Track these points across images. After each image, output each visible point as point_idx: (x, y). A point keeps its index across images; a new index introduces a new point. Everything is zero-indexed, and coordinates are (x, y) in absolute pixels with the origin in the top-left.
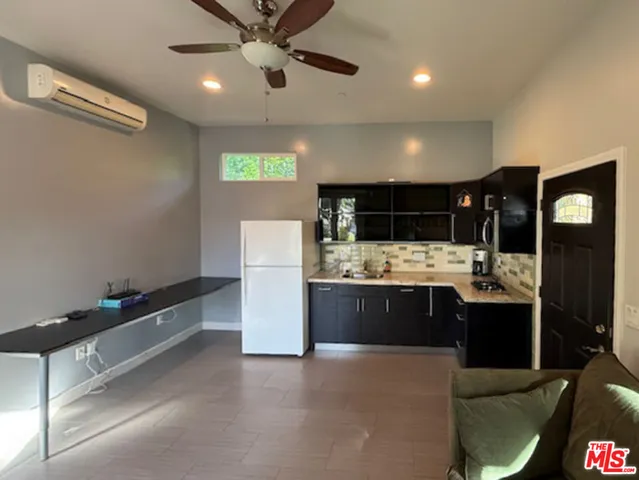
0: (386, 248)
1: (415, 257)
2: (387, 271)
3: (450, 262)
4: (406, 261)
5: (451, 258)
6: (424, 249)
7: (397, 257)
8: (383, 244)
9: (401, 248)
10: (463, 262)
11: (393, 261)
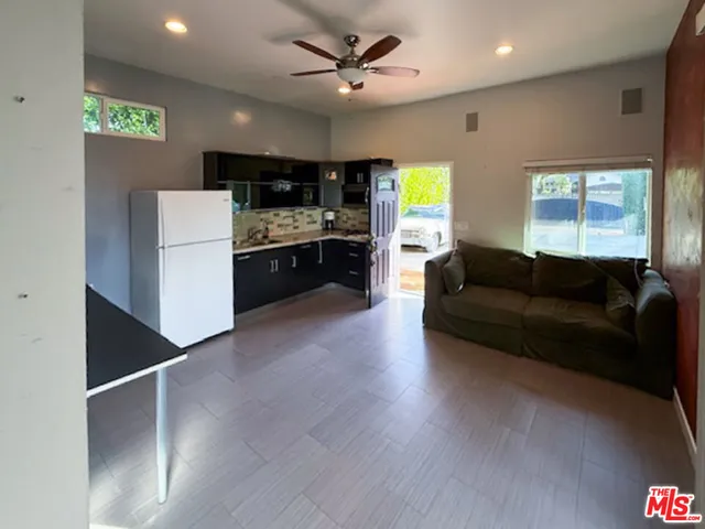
0: (263, 216)
1: (286, 221)
2: (265, 237)
3: (309, 223)
4: (279, 226)
5: (309, 220)
6: (291, 214)
7: (272, 223)
8: (260, 213)
9: (275, 215)
10: (315, 222)
11: (270, 227)
